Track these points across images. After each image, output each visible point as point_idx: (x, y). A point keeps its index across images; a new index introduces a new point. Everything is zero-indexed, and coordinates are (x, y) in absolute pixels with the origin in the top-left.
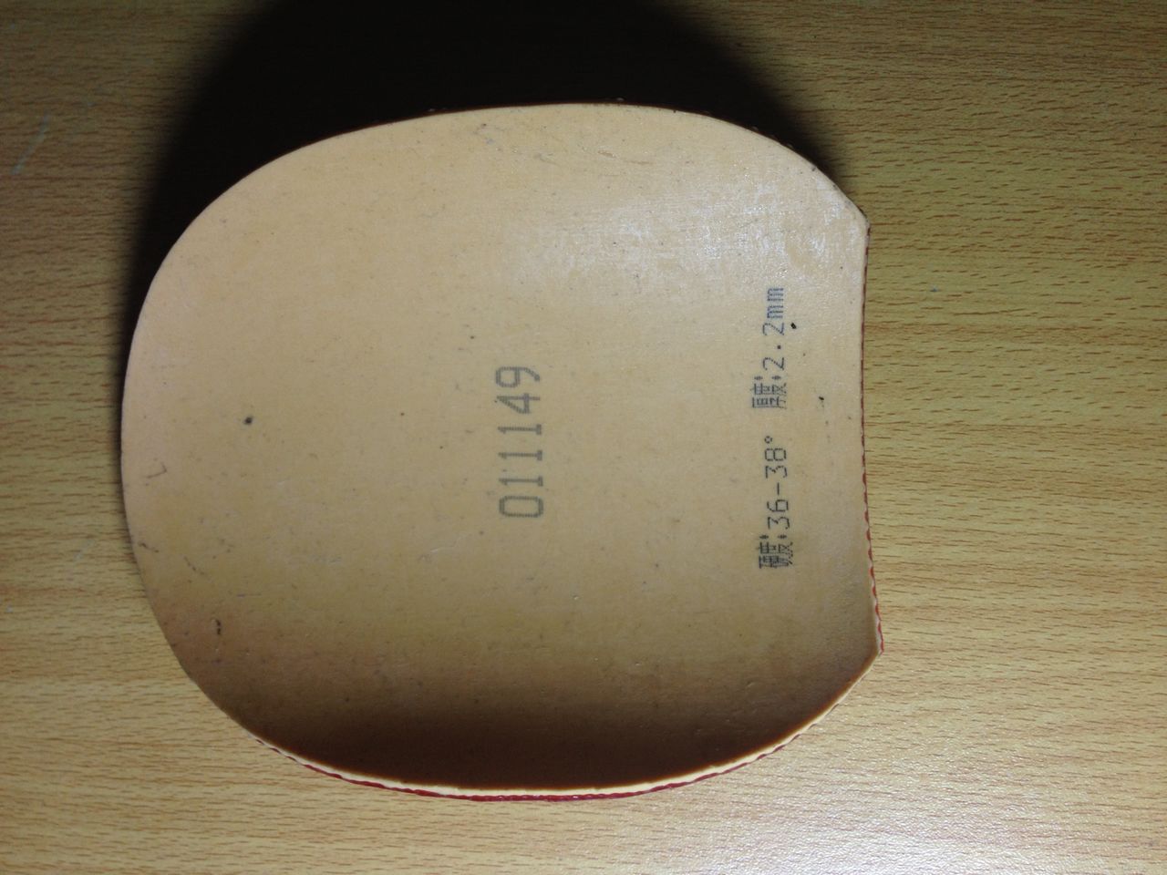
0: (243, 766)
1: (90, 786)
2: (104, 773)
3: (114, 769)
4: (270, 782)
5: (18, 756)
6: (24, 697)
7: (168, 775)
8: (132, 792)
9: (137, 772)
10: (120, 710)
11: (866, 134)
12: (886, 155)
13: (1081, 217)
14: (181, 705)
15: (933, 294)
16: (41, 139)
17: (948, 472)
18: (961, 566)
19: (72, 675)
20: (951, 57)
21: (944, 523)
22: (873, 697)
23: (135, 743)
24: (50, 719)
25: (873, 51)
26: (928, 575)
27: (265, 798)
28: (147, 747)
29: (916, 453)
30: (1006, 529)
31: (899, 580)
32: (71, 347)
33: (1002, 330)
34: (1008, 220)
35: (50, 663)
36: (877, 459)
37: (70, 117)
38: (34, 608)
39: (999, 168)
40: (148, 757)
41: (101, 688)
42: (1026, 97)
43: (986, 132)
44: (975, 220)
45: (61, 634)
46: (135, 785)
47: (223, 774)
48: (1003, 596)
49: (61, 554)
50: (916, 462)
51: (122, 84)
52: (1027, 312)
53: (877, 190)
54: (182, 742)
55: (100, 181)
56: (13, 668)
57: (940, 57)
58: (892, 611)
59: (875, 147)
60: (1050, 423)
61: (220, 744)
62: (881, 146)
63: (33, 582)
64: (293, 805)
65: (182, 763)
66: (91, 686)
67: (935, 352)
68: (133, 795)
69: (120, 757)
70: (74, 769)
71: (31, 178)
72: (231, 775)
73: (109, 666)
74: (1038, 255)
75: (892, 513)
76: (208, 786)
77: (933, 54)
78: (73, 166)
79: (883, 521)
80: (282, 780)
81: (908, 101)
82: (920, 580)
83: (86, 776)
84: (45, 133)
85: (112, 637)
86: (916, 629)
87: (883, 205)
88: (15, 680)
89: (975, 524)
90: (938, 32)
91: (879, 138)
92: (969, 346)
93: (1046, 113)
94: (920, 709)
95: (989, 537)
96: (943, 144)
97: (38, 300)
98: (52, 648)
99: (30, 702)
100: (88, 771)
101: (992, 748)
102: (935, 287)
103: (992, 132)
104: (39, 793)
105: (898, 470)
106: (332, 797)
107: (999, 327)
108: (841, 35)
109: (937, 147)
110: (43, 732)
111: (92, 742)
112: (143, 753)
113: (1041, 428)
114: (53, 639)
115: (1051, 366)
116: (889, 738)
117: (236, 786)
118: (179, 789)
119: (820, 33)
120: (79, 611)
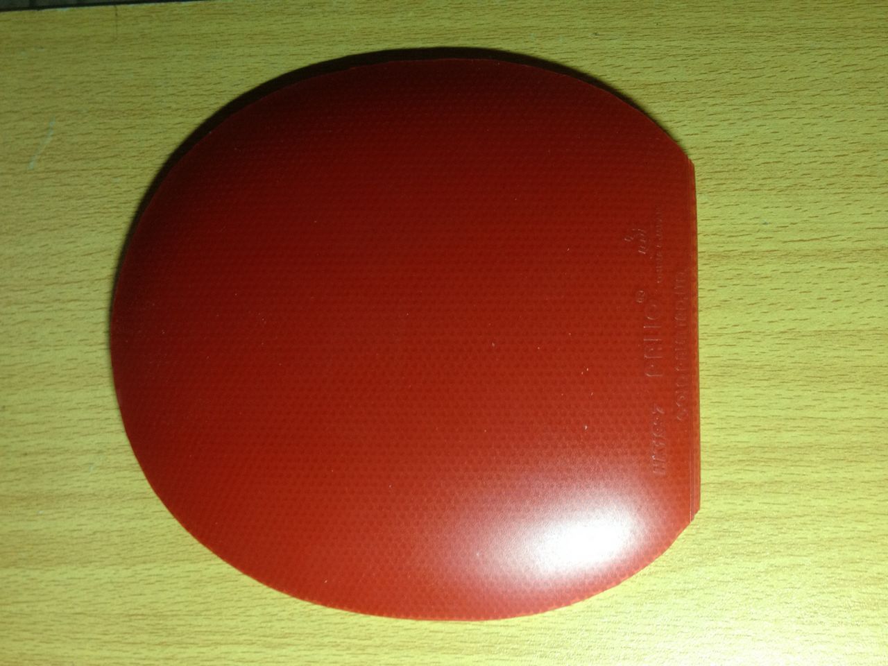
0: (228, 630)
1: (109, 650)
2: (120, 639)
3: (127, 636)
4: (249, 642)
5: (52, 628)
6: (53, 581)
7: (171, 639)
8: (140, 653)
9: (145, 637)
10: (129, 589)
11: (704, 100)
12: (720, 116)
13: (883, 158)
14: (177, 583)
15: (764, 226)
16: (48, 141)
17: (785, 371)
18: (799, 448)
19: (91, 562)
20: (769, 34)
21: (783, 413)
22: (732, 558)
23: (142, 615)
24: (75, 597)
25: (705, 33)
26: (773, 456)
27: (247, 656)
28: (152, 618)
29: (758, 357)
30: (835, 415)
31: (748, 461)
32: (78, 303)
33: (823, 253)
34: (824, 163)
35: (73, 553)
36: (725, 363)
37: (69, 122)
38: (59, 510)
39: (814, 121)
40: (152, 625)
41: (113, 572)
42: (833, 62)
43: (800, 93)
44: (797, 165)
45: (81, 530)
46: (143, 648)
47: (211, 637)
48: (835, 470)
49: (79, 467)
50: (759, 364)
51: (109, 94)
52: (843, 238)
53: (714, 144)
54: (179, 613)
55: (96, 171)
56: (44, 558)
57: (760, 34)
58: (744, 487)
59: (712, 110)
60: (867, 327)
61: (208, 613)
62: (717, 109)
63: (57, 490)
64: (268, 660)
65: (179, 629)
66: (106, 570)
67: (769, 273)
68: (143, 656)
69: (132, 626)
70: (95, 637)
71: (43, 172)
72: (218, 638)
73: (119, 554)
74: (850, 191)
75: (741, 406)
76: (200, 647)
77: (754, 32)
78: (75, 160)
79: (733, 414)
80: (258, 640)
81: (735, 71)
82: (766, 460)
83: (105, 642)
84: (52, 136)
85: (121, 531)
86: (765, 501)
87: (720, 157)
88: (46, 568)
89: (809, 413)
90: (758, 14)
91: (714, 103)
92: (796, 267)
93: (851, 75)
94: (771, 566)
95: (821, 422)
96: (766, 105)
97: (51, 268)
98: (75, 541)
99: (58, 585)
100: (107, 638)
101: (832, 596)
102: (765, 220)
103: (806, 92)
104: (68, 657)
105: (743, 371)
106: (299, 653)
107: (820, 251)
108: (678, 21)
109: (761, 107)
110: (70, 608)
111: (109, 614)
112: (149, 622)
113: (859, 331)
114: (75, 534)
115: (866, 281)
116: (747, 591)
117: (223, 647)
118: (178, 650)
119: (661, 20)
120: (94, 511)
